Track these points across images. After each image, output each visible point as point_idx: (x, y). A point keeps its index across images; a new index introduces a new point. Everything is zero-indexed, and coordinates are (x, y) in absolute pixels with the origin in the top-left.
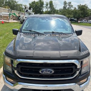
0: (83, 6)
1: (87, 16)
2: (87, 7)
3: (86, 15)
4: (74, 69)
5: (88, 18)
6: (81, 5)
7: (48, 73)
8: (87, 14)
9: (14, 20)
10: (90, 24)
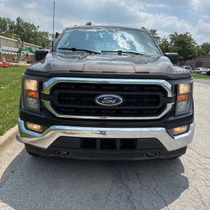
0: (181, 35)
1: (190, 58)
2: (190, 39)
3: (189, 56)
4: (161, 98)
5: (194, 61)
6: (176, 34)
7: (111, 103)
8: (190, 53)
9: (28, 63)
10: (198, 75)
